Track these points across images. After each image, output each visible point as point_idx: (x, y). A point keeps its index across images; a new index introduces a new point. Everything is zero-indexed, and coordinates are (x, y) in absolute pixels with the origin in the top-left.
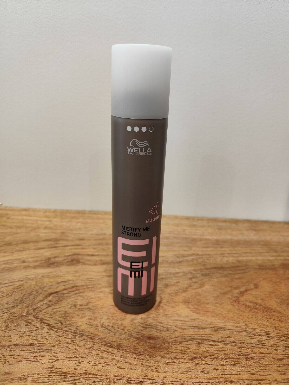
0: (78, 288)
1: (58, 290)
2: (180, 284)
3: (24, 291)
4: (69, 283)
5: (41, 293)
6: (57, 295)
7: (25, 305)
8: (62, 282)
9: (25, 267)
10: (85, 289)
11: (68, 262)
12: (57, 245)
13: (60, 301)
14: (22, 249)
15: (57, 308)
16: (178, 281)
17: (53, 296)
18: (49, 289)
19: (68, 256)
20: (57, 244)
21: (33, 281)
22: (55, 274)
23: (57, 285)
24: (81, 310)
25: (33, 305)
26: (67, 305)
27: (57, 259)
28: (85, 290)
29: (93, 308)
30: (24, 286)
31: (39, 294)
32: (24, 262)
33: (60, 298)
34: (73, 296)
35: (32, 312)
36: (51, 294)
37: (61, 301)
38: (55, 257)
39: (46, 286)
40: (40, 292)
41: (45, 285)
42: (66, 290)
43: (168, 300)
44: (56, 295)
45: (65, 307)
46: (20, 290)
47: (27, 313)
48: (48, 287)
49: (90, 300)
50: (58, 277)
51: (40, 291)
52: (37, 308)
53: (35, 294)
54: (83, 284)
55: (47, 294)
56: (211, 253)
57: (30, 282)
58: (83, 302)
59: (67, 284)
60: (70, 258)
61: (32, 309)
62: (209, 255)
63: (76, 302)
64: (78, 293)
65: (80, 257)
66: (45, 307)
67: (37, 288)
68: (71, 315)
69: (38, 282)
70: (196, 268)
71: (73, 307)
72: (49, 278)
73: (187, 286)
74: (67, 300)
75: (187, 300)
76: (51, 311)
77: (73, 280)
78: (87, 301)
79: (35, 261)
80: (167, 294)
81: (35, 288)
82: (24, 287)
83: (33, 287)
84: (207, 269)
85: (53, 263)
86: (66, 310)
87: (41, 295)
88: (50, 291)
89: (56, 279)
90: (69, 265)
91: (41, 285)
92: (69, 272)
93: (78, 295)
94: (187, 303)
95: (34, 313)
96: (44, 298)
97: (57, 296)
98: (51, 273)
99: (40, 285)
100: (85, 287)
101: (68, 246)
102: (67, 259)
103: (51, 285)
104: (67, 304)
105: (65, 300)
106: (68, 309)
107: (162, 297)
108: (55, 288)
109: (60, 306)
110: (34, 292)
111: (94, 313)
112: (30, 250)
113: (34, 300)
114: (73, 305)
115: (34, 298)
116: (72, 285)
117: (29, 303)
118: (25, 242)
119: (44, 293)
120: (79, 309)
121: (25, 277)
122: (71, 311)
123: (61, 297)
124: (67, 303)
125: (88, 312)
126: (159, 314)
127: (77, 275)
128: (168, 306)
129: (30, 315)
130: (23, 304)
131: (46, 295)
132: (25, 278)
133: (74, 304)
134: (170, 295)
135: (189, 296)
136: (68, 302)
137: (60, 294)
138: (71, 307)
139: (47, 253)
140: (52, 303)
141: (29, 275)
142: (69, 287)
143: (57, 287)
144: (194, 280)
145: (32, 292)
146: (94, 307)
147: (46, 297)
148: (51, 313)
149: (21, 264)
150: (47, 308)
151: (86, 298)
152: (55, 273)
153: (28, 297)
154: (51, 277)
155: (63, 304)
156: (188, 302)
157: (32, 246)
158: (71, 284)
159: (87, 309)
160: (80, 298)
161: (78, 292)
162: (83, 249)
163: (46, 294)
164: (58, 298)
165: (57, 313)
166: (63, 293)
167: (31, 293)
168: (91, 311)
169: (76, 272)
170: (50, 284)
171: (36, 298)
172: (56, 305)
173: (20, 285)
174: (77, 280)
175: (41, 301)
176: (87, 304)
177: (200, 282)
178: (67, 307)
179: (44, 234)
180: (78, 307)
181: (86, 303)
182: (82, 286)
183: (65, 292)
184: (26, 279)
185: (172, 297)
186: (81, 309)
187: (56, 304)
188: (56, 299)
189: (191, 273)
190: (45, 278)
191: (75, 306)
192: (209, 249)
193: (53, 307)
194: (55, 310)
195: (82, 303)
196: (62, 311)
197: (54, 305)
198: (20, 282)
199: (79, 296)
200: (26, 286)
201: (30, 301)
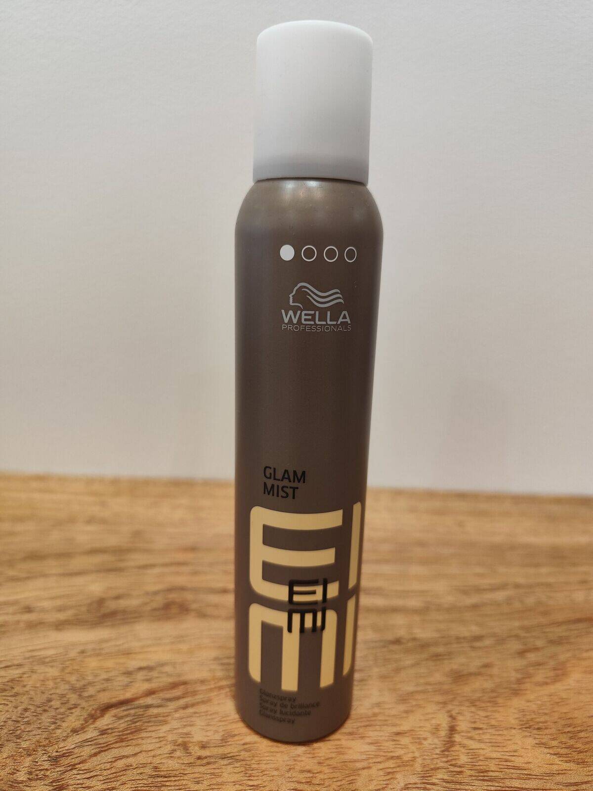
0: (190, 688)
1: (128, 695)
2: (495, 671)
3: (24, 699)
4: (162, 673)
5: (76, 706)
6: (125, 713)
7: (24, 745)
8: (141, 669)
9: (32, 626)
10: (211, 690)
11: (155, 610)
12: (122, 565)
13: (136, 731)
14: (24, 575)
15: (127, 757)
16: (486, 661)
17: (115, 716)
18: (99, 692)
19: (156, 593)
20: (120, 560)
21: (52, 667)
22: (117, 646)
23: (125, 680)
24: (205, 761)
25: (50, 744)
26: (158, 745)
27: (123, 603)
28: (212, 694)
29: (243, 753)
30: (25, 683)
31: (70, 709)
32: (28, 610)
33: (136, 722)
34: (177, 715)
35: (47, 770)
36: (106, 708)
37: (138, 730)
38: (118, 597)
39: (94, 682)
40: (72, 702)
41: (90, 678)
42: (153, 696)
43: (475, 722)
44: (124, 710)
45: (152, 753)
46: (11, 696)
47: (30, 773)
48: (98, 687)
49: (229, 727)
50: (128, 653)
51: (73, 698)
52: (63, 756)
53: (57, 709)
54: (204, 674)
55: (95, 707)
56: (551, 580)
57: (41, 669)
58: (209, 734)
59: (157, 675)
60: (159, 601)
61: (45, 757)
62: (548, 585)
63: (187, 734)
64: (193, 705)
65: (189, 596)
66: (87, 751)
67: (63, 688)
68: (173, 779)
69: (67, 671)
70: (526, 623)
71: (178, 754)
72: (101, 658)
73: (519, 676)
74: (158, 728)
75: (532, 720)
76: (108, 766)
77: (174, 664)
78: (223, 731)
79: (60, 609)
80: (467, 704)
81: (56, 688)
82: (24, 686)
83: (51, 684)
84: (559, 624)
85: (113, 614)
86: (157, 761)
87: (77, 712)
88: (105, 698)
89: (122, 661)
90: (159, 620)
91: (77, 680)
92: (160, 639)
93: (191, 710)
94: (535, 732)
95: (53, 775)
96: (86, 721)
97: (127, 716)
98: (106, 641)
99: (73, 679)
100: (212, 686)
101: (153, 566)
102: (152, 601)
103: (107, 680)
104: (157, 740)
105: (150, 729)
106: (163, 761)
107: (454, 713)
108: (119, 688)
109: (137, 750)
110: (52, 703)
111: (248, 772)
112: (45, 576)
113: (53, 730)
114: (179, 745)
115: (55, 723)
116: (170, 680)
117: (38, 737)
118: (34, 556)
119: (84, 704)
120: (199, 758)
121: (28, 655)
122: (172, 764)
123: (137, 718)
124: (159, 738)
125: (230, 769)
126: (461, 772)
127: (184, 647)
128: (480, 741)
129: (40, 779)
130: (18, 740)
131: (93, 712)
132: (28, 658)
133: (180, 740)
134: (475, 706)
135: (534, 707)
136: (161, 735)
137: (134, 708)
138: (174, 751)
139: (95, 587)
140: (110, 739)
141: (40, 650)
142: (161, 685)
143: (127, 686)
144: (532, 657)
145: (50, 700)
146: (245, 750)
147: (93, 717)
148: (109, 772)
149: (17, 617)
150: (95, 755)
151: (216, 720)
152: (118, 643)
153: (35, 719)
154: (107, 653)
155: (144, 742)
156: (536, 727)
157: (52, 566)
158: (169, 675)
159: (224, 757)
160: (199, 722)
161: (190, 702)
162: (195, 573)
163: (90, 707)
164: (130, 721)
165: (128, 772)
166: (142, 705)
167: (45, 707)
168: (238, 765)
169: (180, 639)
170: (104, 676)
171: (59, 723)
172: (124, 744)
173: (12, 680)
174: (183, 663)
175: (75, 731)
176: (222, 740)
177: (552, 663)
178: (159, 752)
179: (84, 535)
180: (196, 751)
181: (218, 737)
182: (203, 682)
183: (149, 701)
184: (31, 660)
185: (482, 714)
186: (206, 757)
187: (122, 741)
188: (122, 725)
189: (517, 637)
190: (90, 656)
191: (185, 746)
192: (544, 570)
193: (115, 753)
194: (120, 764)
195: (205, 739)
196: (144, 765)
197: (118, 745)
198: (12, 671)
199: (195, 713)
200: (30, 683)
201: (39, 731)
